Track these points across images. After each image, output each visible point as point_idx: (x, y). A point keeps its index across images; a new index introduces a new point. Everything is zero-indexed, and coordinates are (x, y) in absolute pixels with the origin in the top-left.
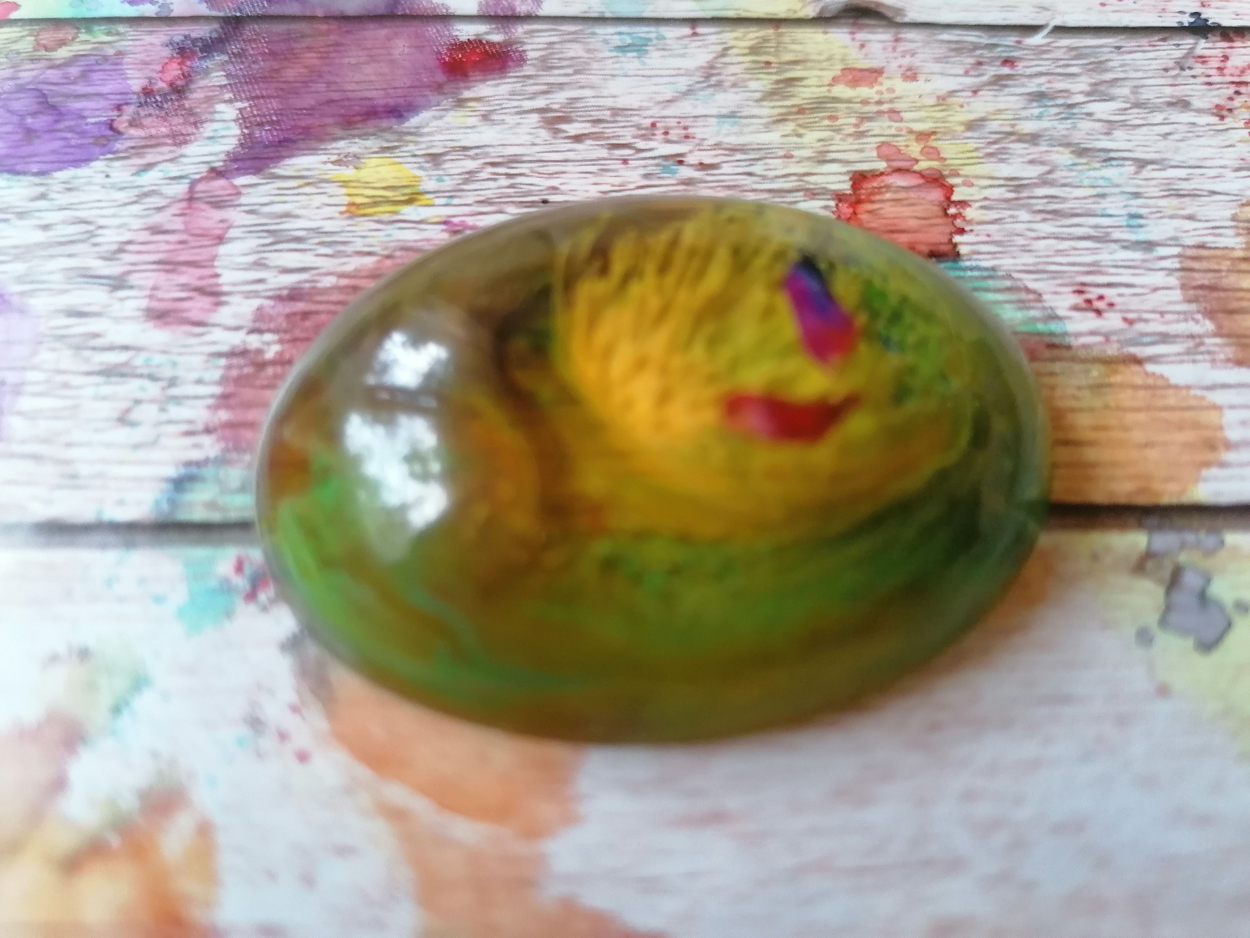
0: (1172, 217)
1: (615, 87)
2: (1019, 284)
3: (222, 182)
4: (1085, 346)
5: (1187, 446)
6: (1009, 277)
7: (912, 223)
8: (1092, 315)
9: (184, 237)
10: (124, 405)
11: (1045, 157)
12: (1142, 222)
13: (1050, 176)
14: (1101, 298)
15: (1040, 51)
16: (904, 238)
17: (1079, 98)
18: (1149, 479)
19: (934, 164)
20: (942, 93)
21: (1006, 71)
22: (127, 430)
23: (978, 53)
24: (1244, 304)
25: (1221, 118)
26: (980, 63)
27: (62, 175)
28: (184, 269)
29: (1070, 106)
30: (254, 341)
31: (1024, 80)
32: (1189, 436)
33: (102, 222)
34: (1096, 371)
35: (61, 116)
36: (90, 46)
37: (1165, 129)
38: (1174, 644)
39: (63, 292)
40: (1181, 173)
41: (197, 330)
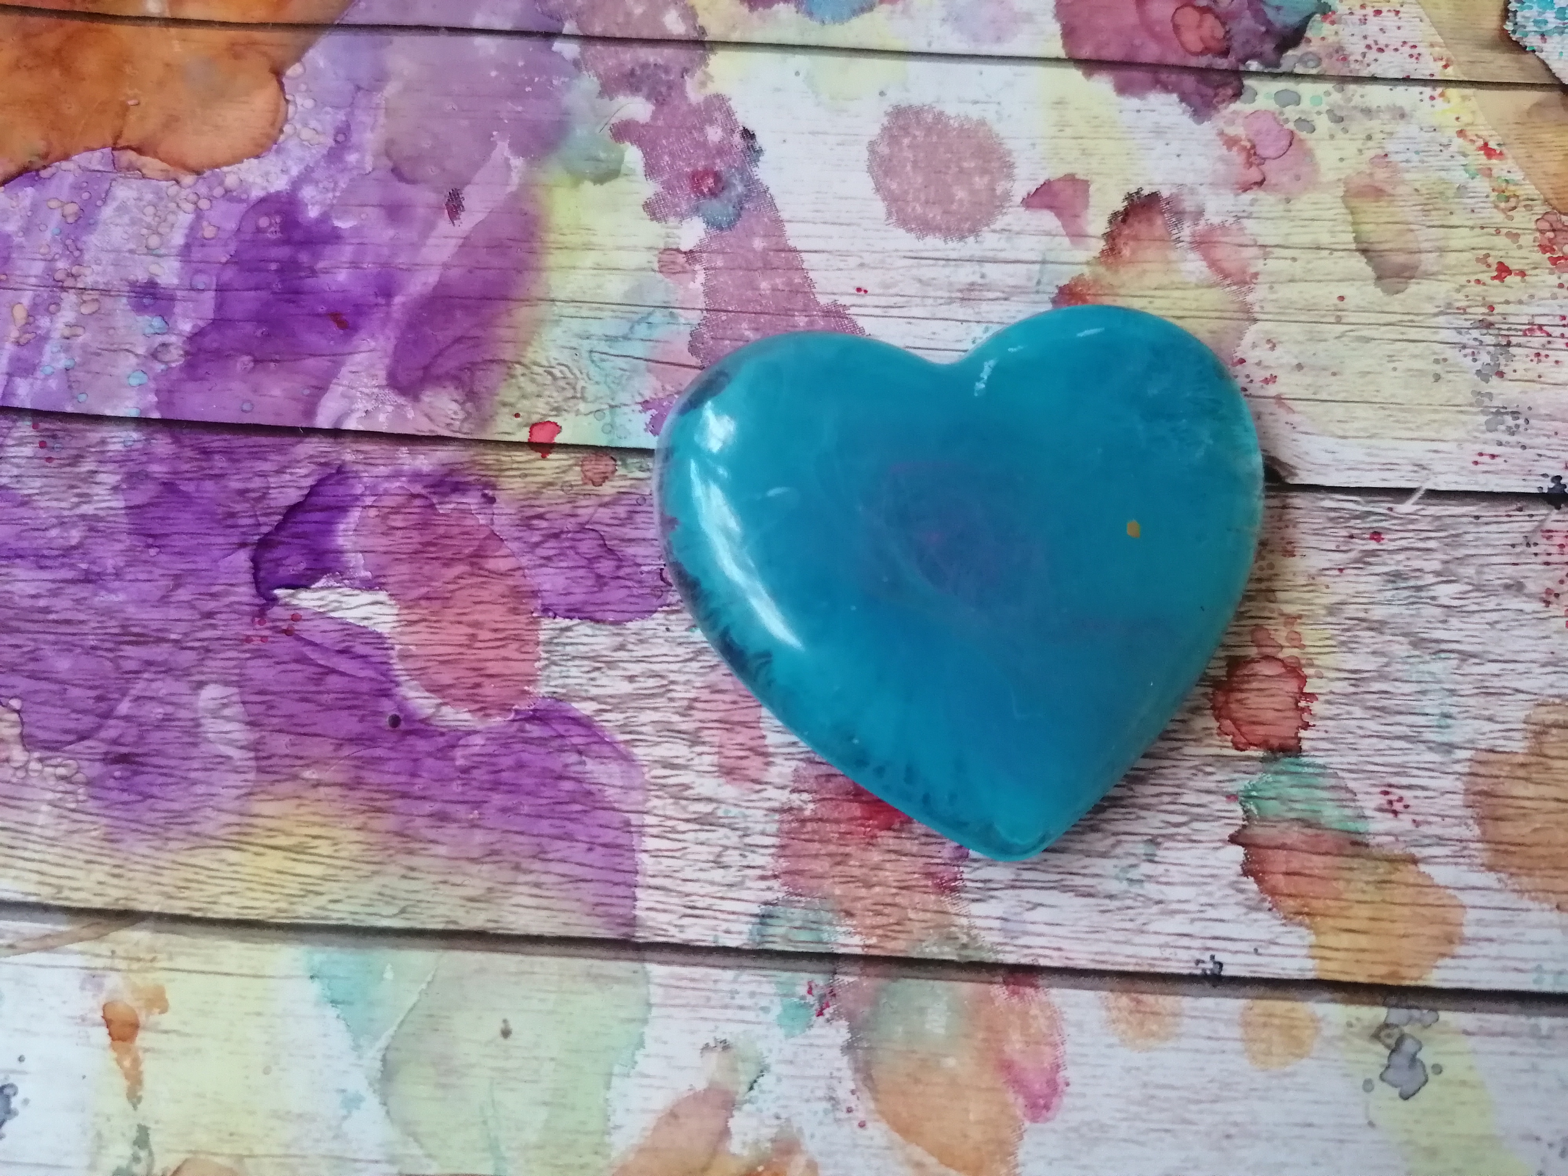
0: (1475, 718)
2: (1342, 783)
4: (1380, 845)
5: (1431, 937)
6: (1335, 776)
7: (1270, 715)
8: (1391, 816)
9: (734, 697)
10: (717, 850)
11: (1387, 648)
12: (1449, 721)
13: (1386, 669)
14: (1401, 799)
15: (1408, 519)
16: (1261, 730)
17: (1430, 579)
18: (1399, 964)
19: (1295, 652)
20: (1313, 571)
21: (1373, 545)
22: (721, 871)
23: (1352, 523)
24: (1511, 811)
25: (1548, 603)
26: (1352, 537)
27: (633, 626)
28: (738, 728)
29: (1419, 589)
30: (796, 799)
31: (1386, 556)
32: (1435, 930)
33: (673, 677)
34: (1383, 868)
35: (620, 562)
36: (628, 483)
37: (1494, 616)
38: (1386, 1093)
39: (657, 744)
40: (1494, 668)
41: (758, 787)
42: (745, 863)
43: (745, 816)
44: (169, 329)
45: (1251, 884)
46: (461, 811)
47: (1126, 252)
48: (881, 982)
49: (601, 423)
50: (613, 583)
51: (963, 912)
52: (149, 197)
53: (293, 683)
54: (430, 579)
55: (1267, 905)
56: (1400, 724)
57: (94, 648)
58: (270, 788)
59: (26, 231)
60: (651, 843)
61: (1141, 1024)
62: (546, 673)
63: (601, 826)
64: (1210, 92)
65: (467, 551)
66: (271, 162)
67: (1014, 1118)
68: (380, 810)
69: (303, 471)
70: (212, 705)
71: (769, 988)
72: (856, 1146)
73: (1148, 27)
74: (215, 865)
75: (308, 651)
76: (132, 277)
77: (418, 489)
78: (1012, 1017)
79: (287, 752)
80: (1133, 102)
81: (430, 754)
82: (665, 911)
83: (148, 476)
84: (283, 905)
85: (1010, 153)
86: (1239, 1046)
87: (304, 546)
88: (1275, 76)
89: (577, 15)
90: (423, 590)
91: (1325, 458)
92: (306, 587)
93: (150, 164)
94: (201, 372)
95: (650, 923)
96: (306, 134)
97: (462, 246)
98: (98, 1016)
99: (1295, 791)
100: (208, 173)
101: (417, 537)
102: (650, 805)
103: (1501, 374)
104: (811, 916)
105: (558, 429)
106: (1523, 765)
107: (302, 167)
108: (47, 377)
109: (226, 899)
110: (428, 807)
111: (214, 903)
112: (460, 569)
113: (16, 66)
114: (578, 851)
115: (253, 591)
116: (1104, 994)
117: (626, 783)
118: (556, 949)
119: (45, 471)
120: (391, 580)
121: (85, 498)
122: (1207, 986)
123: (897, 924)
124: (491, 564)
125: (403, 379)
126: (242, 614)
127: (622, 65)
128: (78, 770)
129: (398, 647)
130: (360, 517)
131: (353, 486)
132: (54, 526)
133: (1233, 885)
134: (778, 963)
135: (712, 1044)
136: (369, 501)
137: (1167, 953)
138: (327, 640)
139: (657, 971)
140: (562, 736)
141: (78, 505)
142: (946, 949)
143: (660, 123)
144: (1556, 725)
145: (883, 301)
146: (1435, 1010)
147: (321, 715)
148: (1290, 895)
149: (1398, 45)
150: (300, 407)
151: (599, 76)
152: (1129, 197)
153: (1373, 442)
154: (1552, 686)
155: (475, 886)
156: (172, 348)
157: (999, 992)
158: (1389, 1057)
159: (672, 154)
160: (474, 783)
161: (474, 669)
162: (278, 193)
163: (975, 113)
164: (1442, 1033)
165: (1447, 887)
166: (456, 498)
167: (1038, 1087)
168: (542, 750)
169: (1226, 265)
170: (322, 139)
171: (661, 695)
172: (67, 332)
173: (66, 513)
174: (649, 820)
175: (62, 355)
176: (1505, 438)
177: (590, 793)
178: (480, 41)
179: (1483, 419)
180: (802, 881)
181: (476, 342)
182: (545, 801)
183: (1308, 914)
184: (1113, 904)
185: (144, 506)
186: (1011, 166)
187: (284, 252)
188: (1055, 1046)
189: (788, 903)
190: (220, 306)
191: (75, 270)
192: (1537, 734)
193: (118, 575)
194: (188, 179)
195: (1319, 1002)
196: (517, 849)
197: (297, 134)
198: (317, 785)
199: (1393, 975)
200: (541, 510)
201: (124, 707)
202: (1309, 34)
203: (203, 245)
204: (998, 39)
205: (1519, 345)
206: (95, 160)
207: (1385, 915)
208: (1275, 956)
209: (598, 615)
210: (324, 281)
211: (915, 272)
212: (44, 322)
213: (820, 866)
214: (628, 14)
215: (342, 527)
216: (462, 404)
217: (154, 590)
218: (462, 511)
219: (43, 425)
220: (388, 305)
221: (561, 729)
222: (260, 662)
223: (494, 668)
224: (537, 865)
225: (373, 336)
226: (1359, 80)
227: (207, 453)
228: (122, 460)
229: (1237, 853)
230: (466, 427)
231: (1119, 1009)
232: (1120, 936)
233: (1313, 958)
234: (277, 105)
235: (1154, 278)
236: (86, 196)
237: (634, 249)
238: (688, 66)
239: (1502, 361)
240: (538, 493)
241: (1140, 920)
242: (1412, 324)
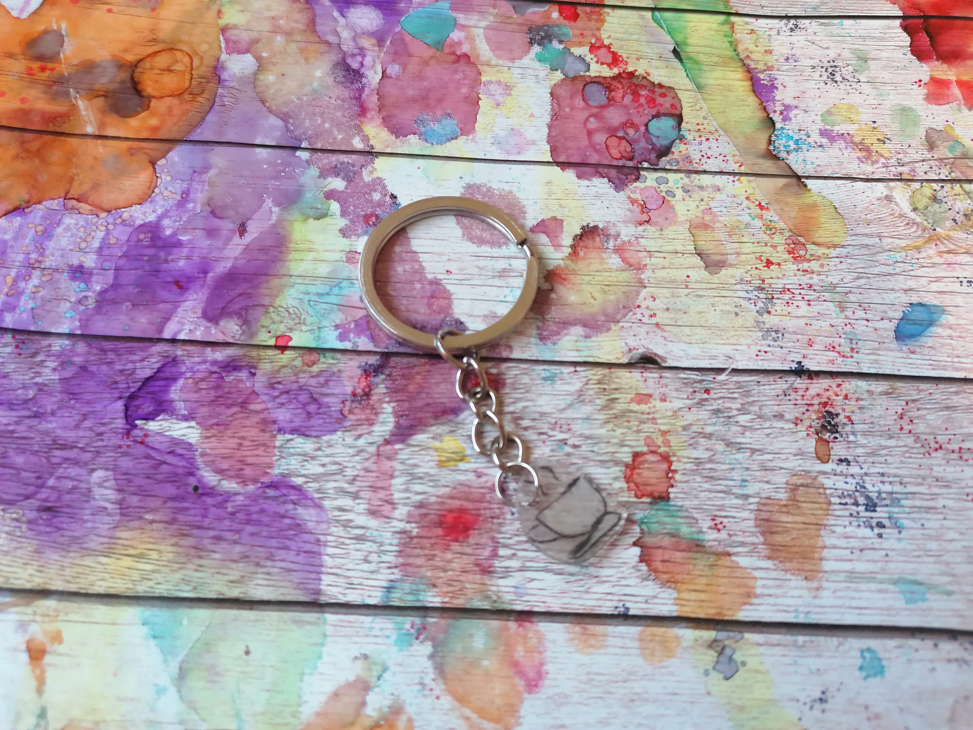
0: (760, 482)
1: (542, 401)
2: (690, 514)
3: (389, 447)
4: (711, 546)
5: (739, 594)
6: (687, 511)
7: (654, 481)
8: (716, 531)
9: (378, 474)
10: (365, 553)
11: (713, 447)
12: (746, 484)
13: (715, 457)
14: (721, 523)
15: (723, 383)
16: (649, 489)
17: (735, 412)
18: (722, 608)
19: (667, 449)
20: (675, 409)
21: (705, 396)
22: (368, 565)
23: (695, 385)
24: (779, 529)
25: (797, 425)
26: (695, 392)
27: (326, 438)
28: (380, 490)
29: (729, 417)
30: (408, 527)
31: (712, 401)
32: (741, 590)
33: (345, 464)
34: (713, 558)
35: (320, 405)
36: (326, 366)
37: (769, 431)
38: (716, 677)
39: (336, 499)
40: (770, 457)
41: (388, 520)
42: (380, 560)
43: (381, 536)
44: (88, 289)
45: (644, 567)
46: (229, 535)
47: (581, 254)
48: (450, 621)
49: (312, 337)
50: (316, 416)
51: (495, 583)
52: (82, 223)
53: (143, 469)
54: (220, 414)
55: (652, 577)
56: (720, 485)
57: (37, 451)
58: (126, 524)
59: (15, 239)
60: (330, 551)
61: (586, 641)
62: (278, 463)
63: (304, 542)
64: (624, 177)
65: (240, 400)
66: (147, 207)
67: (518, 692)
68: (186, 535)
69: (154, 360)
70: (98, 481)
71: (390, 625)
72: (434, 709)
73: (593, 146)
74: (95, 565)
75: (152, 453)
76: (70, 263)
77: (215, 369)
78: (519, 638)
79: (138, 505)
80: (586, 182)
81: (214, 506)
82: (336, 586)
83: (72, 363)
84: (130, 586)
85: (524, 207)
86: (638, 652)
87: (153, 398)
88: (656, 170)
89: (308, 139)
90: (215, 421)
91: (681, 354)
92: (153, 419)
93: (84, 207)
94: (104, 310)
95: (329, 593)
96: (166, 193)
97: (245, 249)
98: (23, 647)
99: (667, 520)
100: (113, 212)
101: (213, 393)
102: (331, 530)
103: (769, 312)
104: (414, 587)
105: (290, 339)
106: (785, 506)
107: (163, 210)
108: (22, 312)
109: (99, 583)
110: (212, 533)
111: (93, 585)
112: (235, 409)
113: (16, 157)
114: (291, 555)
115: (124, 422)
116: (567, 625)
117: (318, 519)
118: (277, 607)
119: (17, 360)
120: (198, 415)
121: (38, 374)
122: (621, 620)
123: (460, 590)
124: (252, 407)
125: (210, 314)
126: (118, 433)
127: (331, 162)
128: (24, 515)
129: (200, 450)
130: (184, 384)
131: (181, 367)
132: (19, 388)
133: (634, 567)
134: (396, 612)
135: (359, 656)
136: (188, 375)
137: (600, 603)
138: (163, 447)
139: (330, 618)
140: (285, 495)
141: (33, 378)
142: (485, 603)
143: (349, 191)
144: (802, 485)
145: (460, 277)
146: (741, 632)
147: (156, 486)
148: (664, 573)
149: (717, 155)
150: (155, 327)
151: (319, 168)
152: (583, 228)
153: (705, 345)
154: (800, 466)
155: (235, 575)
156: (89, 299)
157: (512, 625)
158: (718, 657)
159: (354, 206)
160: (237, 521)
161: (240, 461)
162: (150, 222)
163: (507, 187)
164: (746, 644)
165: (746, 568)
166: (235, 373)
167: (532, 675)
168: (275, 503)
169: (631, 261)
170: (175, 196)
171: (339, 474)
172: (34, 290)
173: (27, 382)
174: (330, 538)
175: (31, 301)
176: (772, 343)
177: (299, 525)
178: (258, 150)
179: (760, 334)
180: (410, 569)
181: (249, 296)
182: (274, 529)
183: (674, 582)
184: (573, 578)
185: (69, 378)
186: (525, 213)
187: (151, 251)
188: (541, 653)
189: (402, 581)
190: (116, 277)
191: (40, 259)
192: (793, 490)
193: (53, 413)
194: (103, 215)
195: (680, 628)
196: (258, 555)
197: (161, 193)
198: (152, 522)
199: (718, 614)
200: (279, 380)
201: (51, 482)
202: (673, 150)
203: (109, 248)
204: (519, 153)
205: (778, 298)
206: (55, 204)
207: (714, 582)
208: (657, 604)
209: (307, 433)
210: (172, 265)
211: (476, 263)
212: (22, 285)
213: (419, 561)
214: (335, 138)
215: (173, 388)
216: (241, 327)
217: (71, 422)
218: (238, 380)
219: (17, 337)
220: (205, 277)
221: (285, 491)
222: (125, 458)
223: (250, 460)
224: (269, 563)
225: (196, 292)
226: (697, 172)
227: (104, 351)
228: (59, 355)
229: (636, 551)
230: (242, 338)
231: (575, 633)
232: (576, 595)
233: (677, 605)
234: (152, 179)
235: (595, 265)
236: (48, 222)
237: (334, 251)
238: (364, 163)
239: (770, 306)
240: (278, 371)
241: (587, 586)
242: (723, 289)
